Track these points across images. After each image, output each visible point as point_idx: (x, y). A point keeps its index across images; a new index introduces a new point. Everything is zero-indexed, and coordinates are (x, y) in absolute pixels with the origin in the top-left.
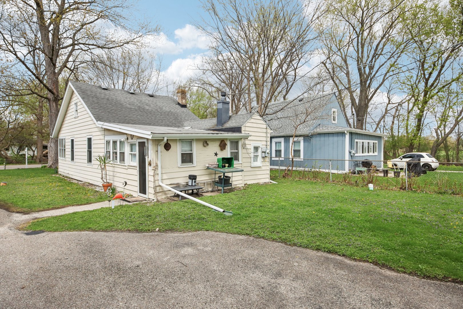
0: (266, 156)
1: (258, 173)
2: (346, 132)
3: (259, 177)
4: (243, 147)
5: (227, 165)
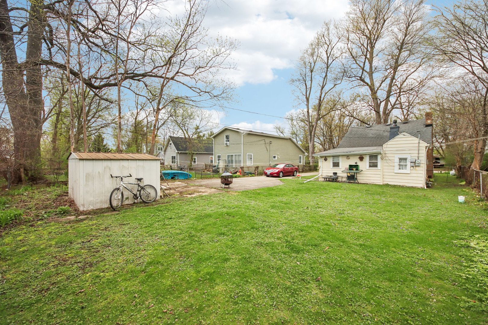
0: (416, 166)
4: (382, 159)
5: (355, 169)
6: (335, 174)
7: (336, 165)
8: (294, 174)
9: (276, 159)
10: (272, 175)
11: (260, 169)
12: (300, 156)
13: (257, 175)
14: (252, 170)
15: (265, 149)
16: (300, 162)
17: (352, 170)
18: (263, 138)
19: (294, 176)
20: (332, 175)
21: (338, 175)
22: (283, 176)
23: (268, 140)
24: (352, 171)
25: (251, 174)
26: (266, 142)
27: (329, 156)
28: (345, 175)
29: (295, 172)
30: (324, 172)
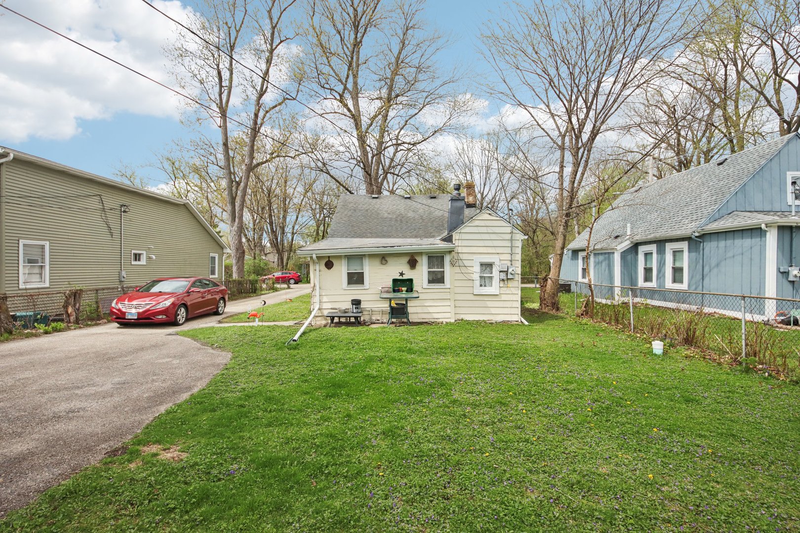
0: (508, 279)
1: (489, 304)
2: (763, 226)
3: (493, 311)
4: (453, 264)
5: (404, 289)
6: (357, 303)
7: (356, 279)
8: (218, 308)
9: (143, 261)
10: (146, 321)
11: (87, 301)
12: (212, 255)
13: (77, 322)
14: (55, 306)
15: (106, 230)
16: (213, 273)
17: (399, 291)
18: (94, 190)
19: (217, 313)
20: (348, 305)
21: (363, 305)
22: (188, 320)
23: (112, 201)
24: (399, 295)
25: (45, 320)
26: (107, 206)
27: (339, 257)
28: (385, 306)
29: (222, 304)
30: (325, 299)
